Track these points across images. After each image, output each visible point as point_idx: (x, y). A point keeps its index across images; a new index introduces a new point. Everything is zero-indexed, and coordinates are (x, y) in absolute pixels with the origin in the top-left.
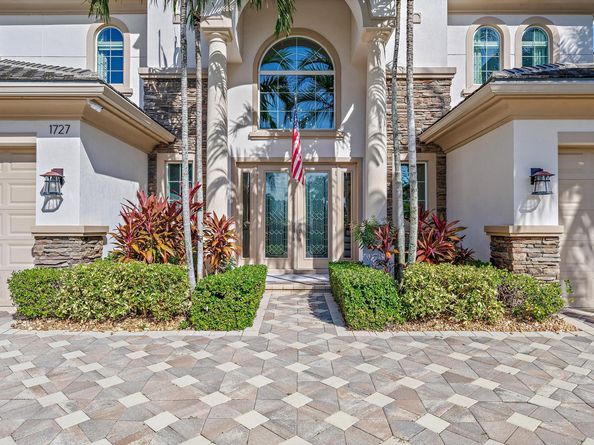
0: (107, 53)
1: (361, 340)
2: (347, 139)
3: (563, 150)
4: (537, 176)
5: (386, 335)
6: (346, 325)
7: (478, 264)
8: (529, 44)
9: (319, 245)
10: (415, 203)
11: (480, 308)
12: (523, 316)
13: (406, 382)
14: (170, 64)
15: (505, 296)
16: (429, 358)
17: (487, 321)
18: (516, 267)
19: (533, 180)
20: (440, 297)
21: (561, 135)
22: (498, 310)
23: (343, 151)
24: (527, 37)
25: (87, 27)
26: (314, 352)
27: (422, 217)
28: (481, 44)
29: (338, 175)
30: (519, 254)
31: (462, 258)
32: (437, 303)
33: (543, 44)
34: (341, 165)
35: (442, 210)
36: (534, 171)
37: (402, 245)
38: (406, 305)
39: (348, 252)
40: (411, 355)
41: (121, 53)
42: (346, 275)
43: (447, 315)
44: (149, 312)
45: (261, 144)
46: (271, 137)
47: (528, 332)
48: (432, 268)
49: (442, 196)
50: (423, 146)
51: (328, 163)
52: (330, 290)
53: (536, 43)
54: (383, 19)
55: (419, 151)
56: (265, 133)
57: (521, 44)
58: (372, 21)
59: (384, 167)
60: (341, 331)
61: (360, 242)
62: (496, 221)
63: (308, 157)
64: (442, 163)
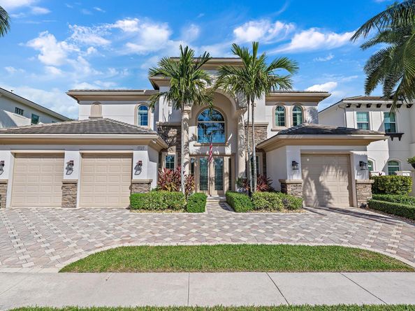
0: (141, 114)
1: (240, 215)
2: (230, 146)
3: (302, 155)
4: (294, 163)
5: (248, 214)
6: (235, 211)
7: (276, 192)
8: (295, 112)
9: (219, 186)
10: (255, 172)
11: (276, 206)
12: (290, 208)
13: (254, 224)
14: (167, 121)
15: (285, 202)
16: (260, 219)
17: (278, 210)
18: (288, 193)
19: (293, 165)
20: (264, 202)
21: (301, 150)
22: (281, 206)
23: (228, 151)
24: (294, 110)
25: (134, 106)
26: (227, 218)
27: (258, 176)
28: (278, 112)
29: (226, 160)
30: (289, 189)
31: (271, 190)
32: (263, 204)
33: (300, 112)
34: (227, 156)
35: (265, 173)
36: (293, 162)
37: (251, 185)
38: (254, 205)
39: (230, 188)
40: (255, 218)
41: (147, 114)
42: (234, 195)
43: (266, 208)
44: (172, 207)
45: (198, 148)
46: (202, 146)
47: (291, 213)
48: (261, 193)
49: (265, 168)
50: (258, 150)
51: (223, 155)
52: (227, 202)
53: (298, 112)
54: (243, 108)
55: (256, 151)
56: (199, 144)
57: (292, 112)
58: (239, 108)
59: (244, 157)
60: (234, 213)
61: (236, 185)
62: (282, 178)
63: (215, 153)
64: (264, 156)
